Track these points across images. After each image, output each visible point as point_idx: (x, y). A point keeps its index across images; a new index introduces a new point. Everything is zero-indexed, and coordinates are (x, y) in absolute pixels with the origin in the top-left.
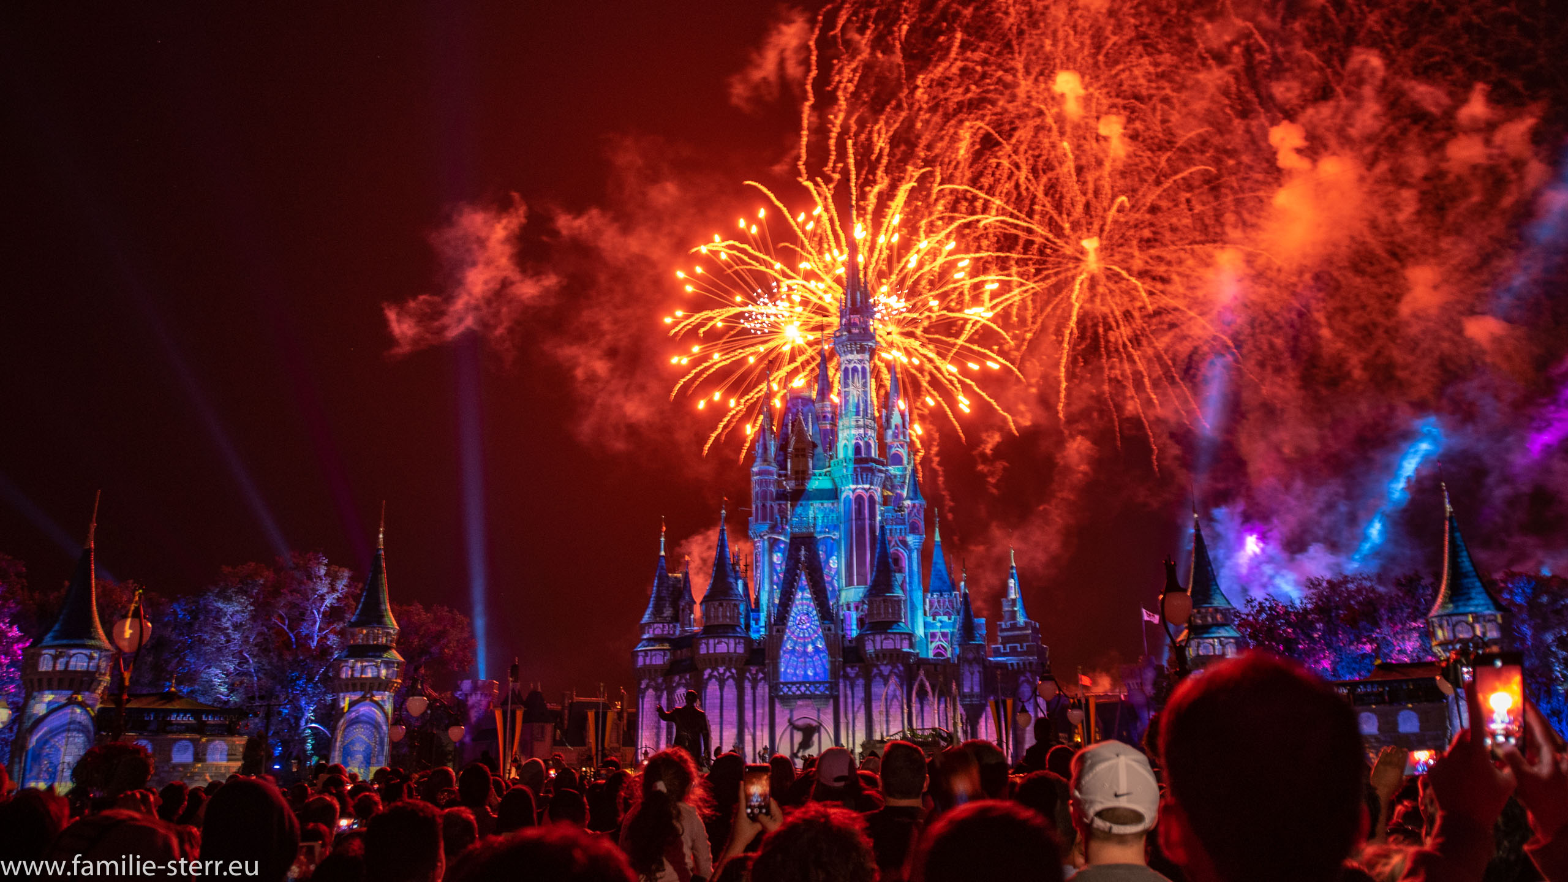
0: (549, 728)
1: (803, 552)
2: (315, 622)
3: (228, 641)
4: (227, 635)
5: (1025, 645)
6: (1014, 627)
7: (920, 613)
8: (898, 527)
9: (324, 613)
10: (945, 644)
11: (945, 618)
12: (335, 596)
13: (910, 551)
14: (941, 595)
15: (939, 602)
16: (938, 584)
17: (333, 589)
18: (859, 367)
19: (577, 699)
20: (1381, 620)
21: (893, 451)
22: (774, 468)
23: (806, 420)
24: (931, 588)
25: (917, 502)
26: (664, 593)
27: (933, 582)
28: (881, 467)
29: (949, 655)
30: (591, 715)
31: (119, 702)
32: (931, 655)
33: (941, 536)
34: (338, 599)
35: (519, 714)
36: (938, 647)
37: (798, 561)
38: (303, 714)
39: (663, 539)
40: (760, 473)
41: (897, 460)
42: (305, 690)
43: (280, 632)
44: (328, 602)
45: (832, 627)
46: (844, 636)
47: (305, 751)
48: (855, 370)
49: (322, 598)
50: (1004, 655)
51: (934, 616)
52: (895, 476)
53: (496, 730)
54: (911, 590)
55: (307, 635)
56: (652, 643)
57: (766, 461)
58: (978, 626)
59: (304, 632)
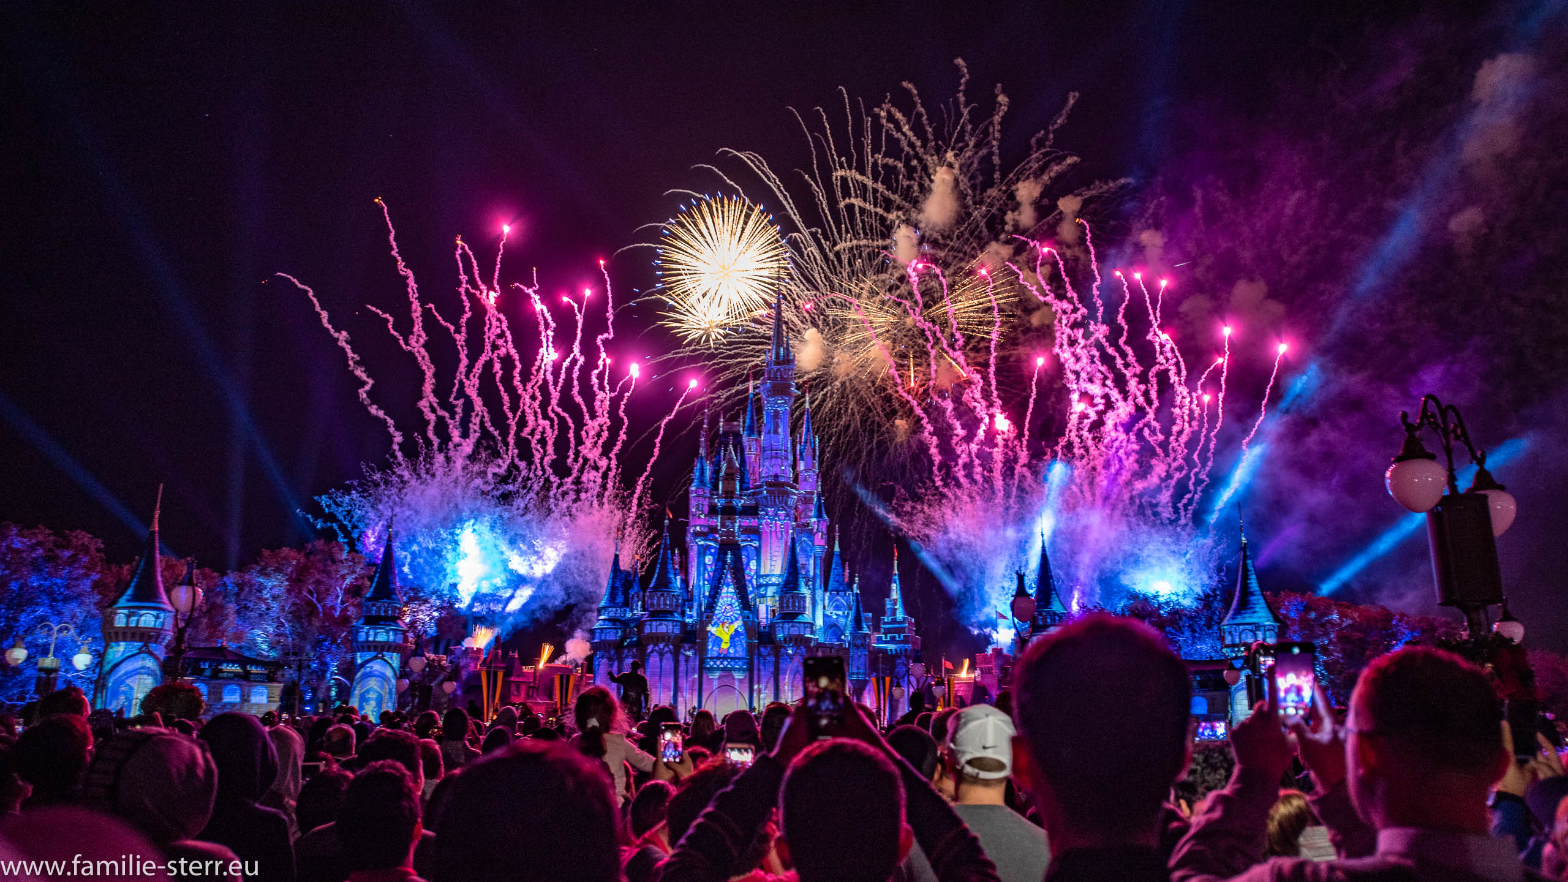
0: (524, 686)
1: (729, 556)
2: (338, 596)
3: (268, 609)
4: (267, 604)
5: (902, 635)
6: (894, 621)
7: (820, 607)
8: (806, 539)
9: (345, 589)
11: (840, 612)
12: (354, 576)
13: (815, 558)
14: (838, 594)
15: (835, 600)
16: (836, 585)
17: (352, 571)
21: (805, 478)
22: (708, 489)
23: (736, 450)
24: (830, 589)
25: (822, 520)
26: (618, 584)
27: (832, 584)
28: (794, 491)
29: (842, 641)
30: (557, 676)
32: (827, 641)
33: (840, 547)
35: (500, 674)
36: (833, 634)
37: (725, 562)
38: (328, 668)
40: (696, 492)
42: (329, 649)
43: (310, 603)
44: (348, 581)
45: (751, 615)
46: (759, 623)
47: (330, 697)
49: (343, 577)
50: (886, 642)
51: (831, 610)
52: (805, 499)
53: (481, 687)
54: (814, 589)
55: (332, 606)
56: (607, 623)
57: (702, 482)
58: (867, 619)
59: (329, 604)
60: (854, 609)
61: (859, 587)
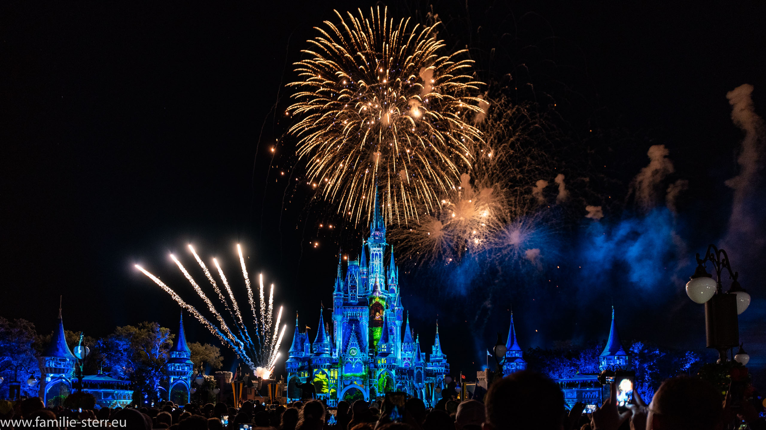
0: (254, 390)
1: (354, 326)
2: (157, 349)
3: (122, 355)
4: (122, 353)
5: (440, 363)
6: (436, 357)
7: (400, 350)
8: (392, 317)
9: (160, 345)
10: (409, 362)
11: (410, 353)
12: (164, 339)
13: (397, 327)
14: (408, 344)
15: (407, 347)
16: (407, 339)
18: (378, 253)
20: (581, 357)
21: (391, 287)
22: (342, 293)
23: (356, 274)
24: (404, 341)
25: (400, 308)
26: (298, 340)
27: (405, 339)
28: (386, 294)
29: (410, 366)
30: (270, 385)
31: (80, 378)
32: (403, 366)
33: (409, 321)
35: (241, 385)
36: (406, 363)
37: (352, 329)
38: (155, 383)
39: (297, 320)
40: (337, 295)
41: (393, 291)
42: (155, 374)
43: (143, 353)
44: (161, 341)
45: (365, 355)
47: (157, 396)
48: (376, 254)
49: (159, 340)
50: (432, 367)
51: (405, 351)
52: (392, 298)
53: (232, 391)
54: (396, 342)
56: (293, 359)
57: (339, 290)
58: (423, 356)
59: (153, 353)
60: (416, 351)
61: (419, 340)
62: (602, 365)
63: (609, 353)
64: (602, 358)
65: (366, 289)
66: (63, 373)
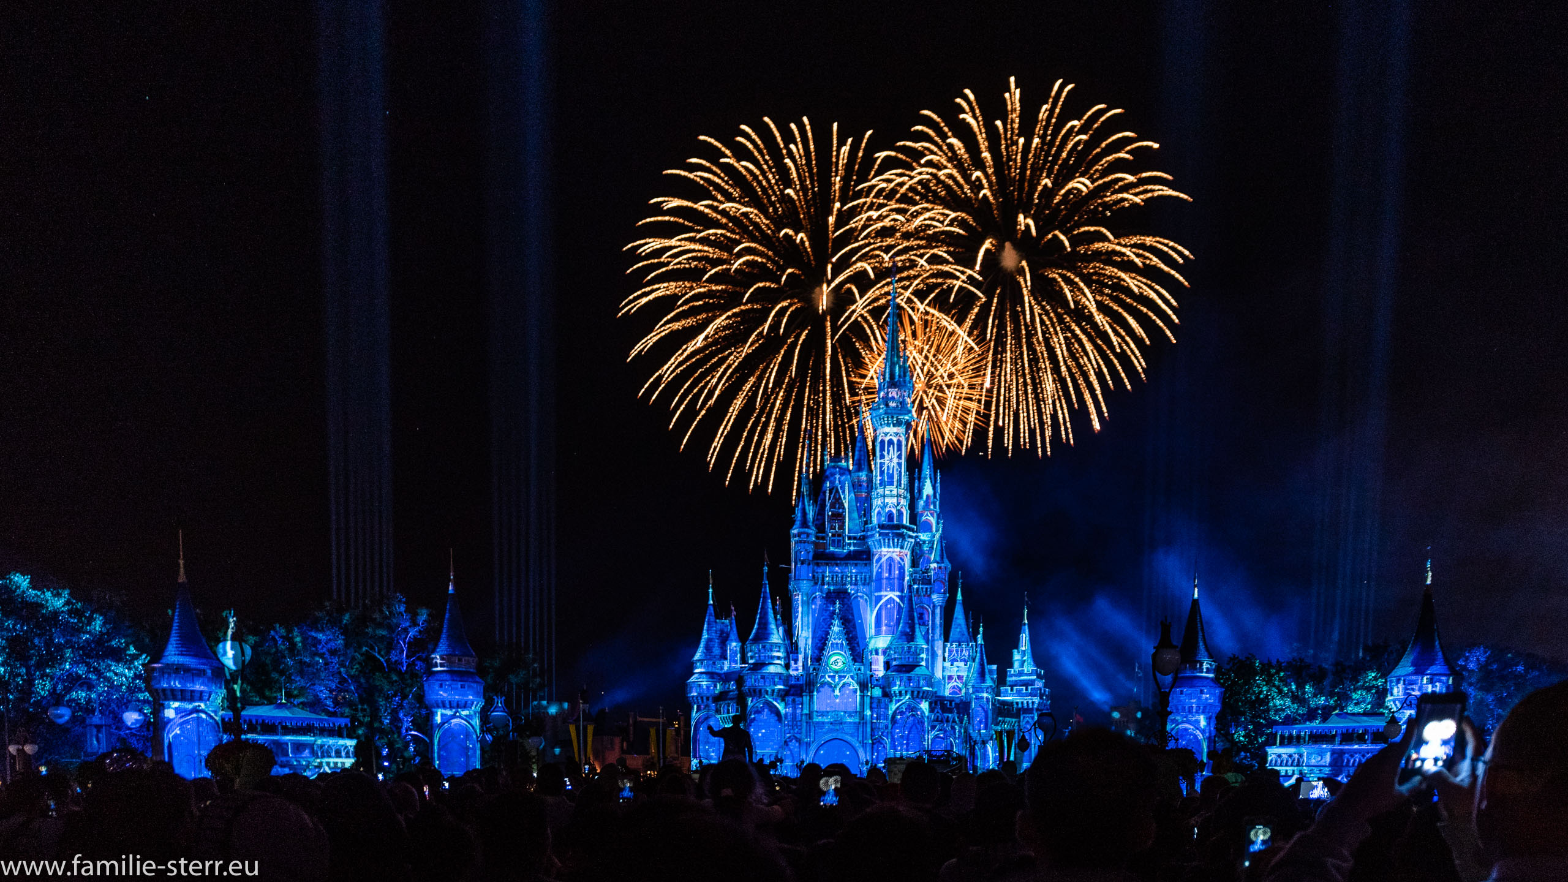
0: (617, 740)
1: (838, 604)
2: (402, 651)
3: (326, 664)
4: (325, 659)
5: (1030, 687)
6: (1022, 673)
7: (940, 659)
8: (924, 587)
9: (409, 642)
10: (960, 685)
11: (962, 664)
12: (416, 629)
13: (934, 607)
14: (960, 645)
15: (957, 651)
16: (957, 635)
17: (414, 624)
18: (895, 440)
19: (639, 719)
21: (923, 518)
22: (812, 531)
23: (843, 488)
24: (951, 639)
25: (943, 565)
26: (713, 636)
27: (955, 632)
28: (911, 533)
29: (963, 694)
30: (653, 731)
31: (236, 712)
32: (947, 694)
33: (962, 595)
34: (420, 632)
35: (590, 729)
36: (954, 687)
37: (833, 611)
38: (402, 724)
39: (711, 590)
40: (799, 535)
41: (927, 527)
42: (401, 705)
44: (411, 635)
45: (862, 668)
46: (872, 676)
48: (891, 442)
49: (406, 631)
50: (1011, 695)
51: (952, 662)
52: (924, 542)
53: (571, 740)
54: (933, 640)
55: (396, 661)
56: (704, 676)
57: (804, 524)
58: (991, 671)
59: (394, 659)
60: (977, 660)
61: (984, 638)
62: (1392, 695)
63: (1412, 669)
64: (1394, 679)
65: (866, 523)
66: (201, 699)
